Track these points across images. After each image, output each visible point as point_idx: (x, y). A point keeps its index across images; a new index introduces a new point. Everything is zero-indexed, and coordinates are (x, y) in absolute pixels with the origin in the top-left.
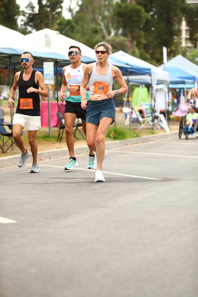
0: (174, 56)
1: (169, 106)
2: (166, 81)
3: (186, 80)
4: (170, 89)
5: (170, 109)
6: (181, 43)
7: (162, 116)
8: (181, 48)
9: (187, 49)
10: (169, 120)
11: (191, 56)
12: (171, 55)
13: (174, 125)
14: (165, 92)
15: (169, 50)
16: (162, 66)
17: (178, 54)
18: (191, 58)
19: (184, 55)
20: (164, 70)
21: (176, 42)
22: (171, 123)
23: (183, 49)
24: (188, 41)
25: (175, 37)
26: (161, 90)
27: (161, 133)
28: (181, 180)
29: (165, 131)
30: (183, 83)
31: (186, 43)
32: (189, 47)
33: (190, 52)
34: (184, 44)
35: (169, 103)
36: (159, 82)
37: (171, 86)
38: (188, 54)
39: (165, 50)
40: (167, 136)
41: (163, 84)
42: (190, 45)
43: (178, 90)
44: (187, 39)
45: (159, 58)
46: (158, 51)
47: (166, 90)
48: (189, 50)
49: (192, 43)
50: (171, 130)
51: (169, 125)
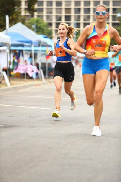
0: (15, 23)
1: (10, 64)
2: (8, 44)
3: (25, 44)
4: (11, 51)
5: (11, 67)
6: (20, 13)
7: (4, 73)
8: (21, 16)
9: (25, 17)
10: (10, 76)
11: (29, 23)
12: (13, 22)
13: (14, 80)
14: (7, 53)
15: (11, 18)
16: (5, 31)
17: (18, 22)
18: (29, 25)
19: (23, 23)
20: (7, 34)
21: (17, 11)
22: (11, 78)
23: (23, 17)
24: (26, 11)
25: (16, 7)
26: (4, 51)
27: (4, 87)
28: (19, 126)
29: (7, 86)
30: (22, 46)
31: (25, 13)
32: (27, 16)
33: (28, 20)
34: (23, 13)
35: (10, 62)
36: (2, 45)
37: (12, 48)
38: (27, 22)
39: (7, 18)
40: (8, 90)
41: (6, 46)
42: (28, 14)
43: (17, 52)
44: (25, 9)
45: (3, 24)
46: (2, 18)
47: (8, 51)
48: (28, 19)
49: (30, 13)
50: (11, 84)
51: (10, 80)
